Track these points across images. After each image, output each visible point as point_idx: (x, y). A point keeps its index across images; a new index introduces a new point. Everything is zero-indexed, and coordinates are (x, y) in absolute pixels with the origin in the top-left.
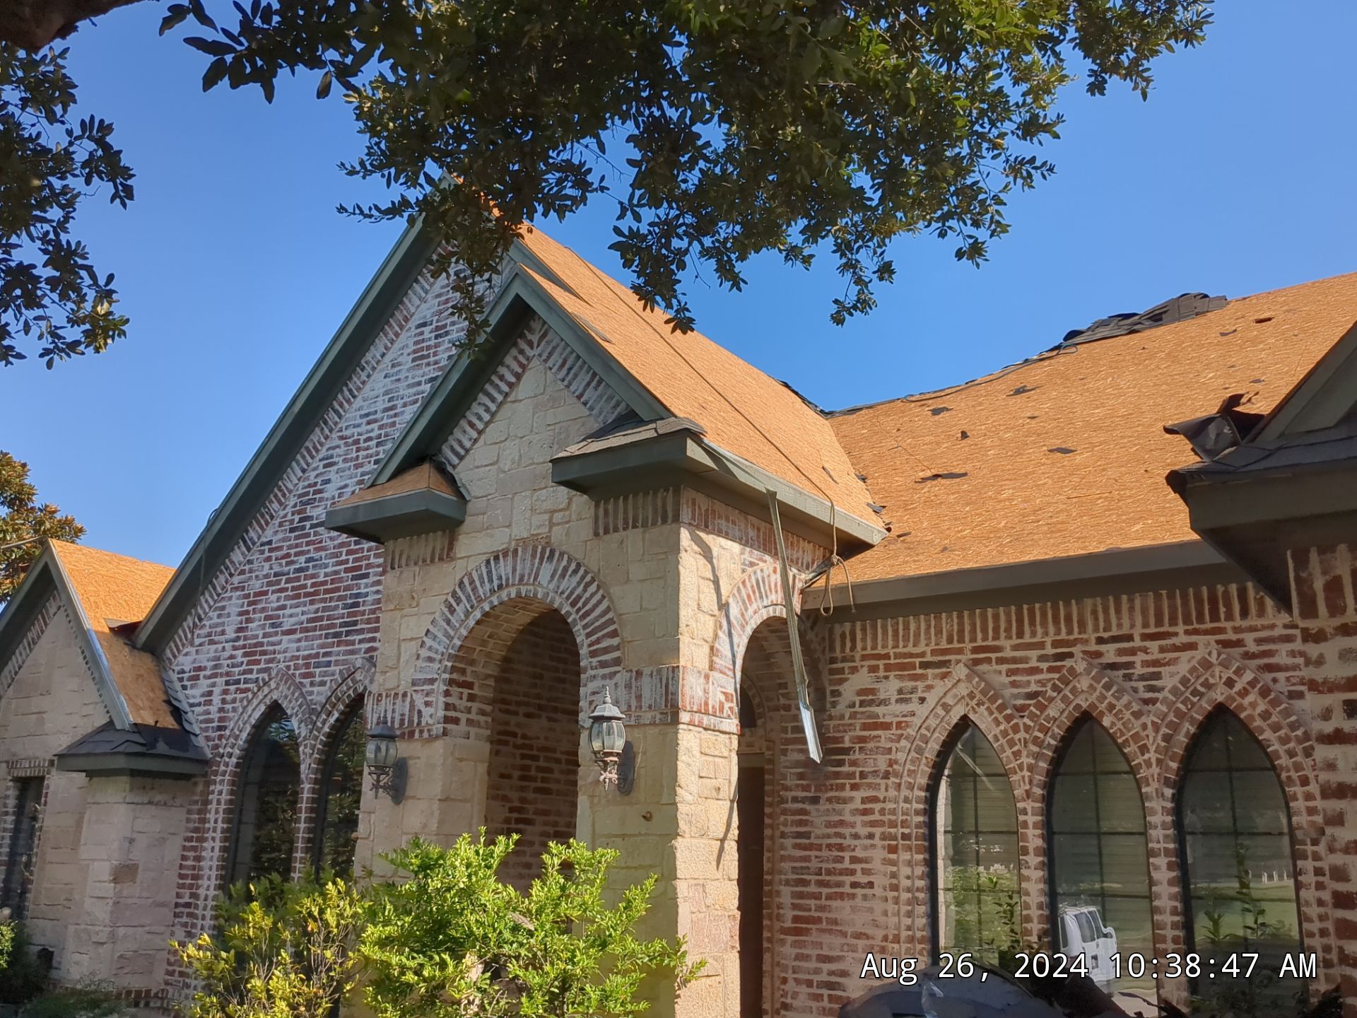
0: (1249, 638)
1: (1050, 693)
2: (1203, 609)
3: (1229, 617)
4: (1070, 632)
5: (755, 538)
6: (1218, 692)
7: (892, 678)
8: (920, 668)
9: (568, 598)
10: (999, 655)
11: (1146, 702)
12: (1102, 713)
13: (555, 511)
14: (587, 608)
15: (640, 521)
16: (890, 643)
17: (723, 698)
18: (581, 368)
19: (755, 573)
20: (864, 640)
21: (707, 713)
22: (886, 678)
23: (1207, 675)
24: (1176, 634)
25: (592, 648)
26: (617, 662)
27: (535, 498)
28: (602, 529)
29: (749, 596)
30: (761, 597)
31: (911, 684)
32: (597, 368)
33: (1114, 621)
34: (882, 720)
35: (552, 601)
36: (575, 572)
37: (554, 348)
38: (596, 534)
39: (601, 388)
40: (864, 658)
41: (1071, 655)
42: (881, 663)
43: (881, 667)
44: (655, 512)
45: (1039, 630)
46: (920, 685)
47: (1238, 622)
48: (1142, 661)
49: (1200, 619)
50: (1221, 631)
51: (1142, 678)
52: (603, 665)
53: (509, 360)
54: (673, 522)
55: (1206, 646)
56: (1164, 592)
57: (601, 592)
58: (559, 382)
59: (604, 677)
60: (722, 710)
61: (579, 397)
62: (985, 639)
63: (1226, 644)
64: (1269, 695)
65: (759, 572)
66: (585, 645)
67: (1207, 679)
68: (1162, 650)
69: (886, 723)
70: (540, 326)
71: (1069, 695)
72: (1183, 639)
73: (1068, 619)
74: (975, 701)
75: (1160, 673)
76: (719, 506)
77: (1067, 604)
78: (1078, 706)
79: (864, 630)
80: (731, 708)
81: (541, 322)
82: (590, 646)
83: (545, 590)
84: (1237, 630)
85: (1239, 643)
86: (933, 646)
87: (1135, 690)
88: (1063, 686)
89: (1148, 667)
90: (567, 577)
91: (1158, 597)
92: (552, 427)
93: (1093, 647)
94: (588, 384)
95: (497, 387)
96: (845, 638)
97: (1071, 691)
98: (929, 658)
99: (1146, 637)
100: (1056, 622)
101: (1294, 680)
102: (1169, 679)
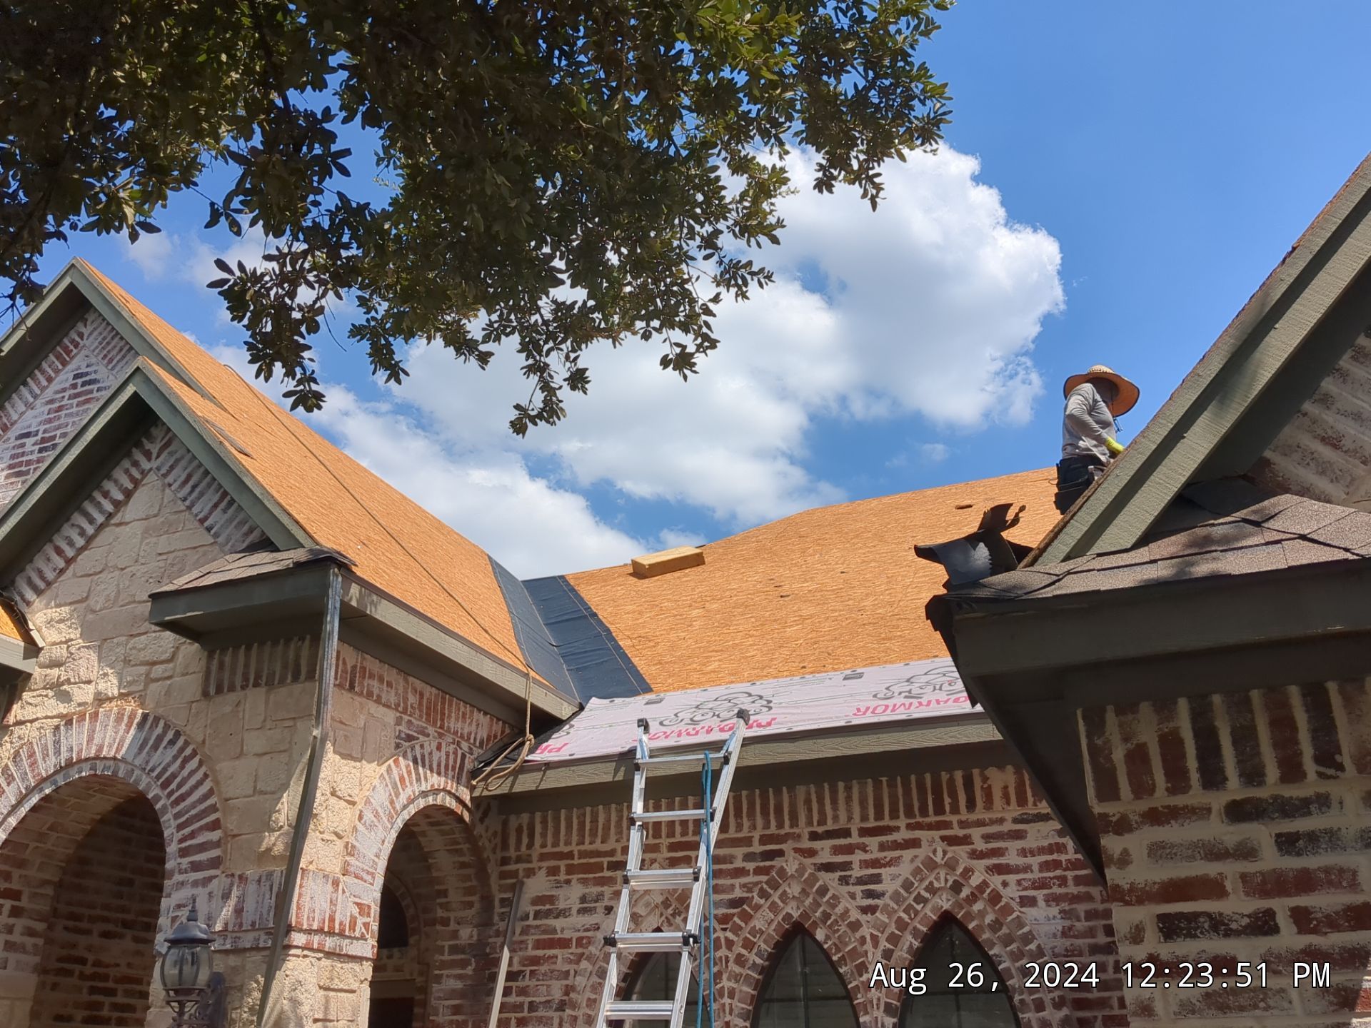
0: (976, 833)
1: (757, 900)
2: (926, 799)
3: (955, 810)
4: (780, 825)
5: (416, 706)
6: (944, 897)
7: (574, 882)
8: (608, 869)
9: (158, 777)
11: (865, 910)
12: (815, 924)
13: (154, 663)
14: (183, 790)
15: (264, 679)
16: (575, 838)
17: (356, 911)
18: (209, 485)
19: (413, 748)
20: (544, 835)
21: (331, 933)
22: (568, 882)
23: (932, 878)
24: (897, 829)
25: (183, 845)
26: (215, 863)
27: (130, 646)
28: (213, 688)
29: (402, 779)
30: (418, 780)
31: (595, 890)
32: (228, 486)
33: (829, 813)
34: (559, 936)
35: (137, 781)
36: (172, 742)
37: (177, 461)
38: (205, 694)
39: (231, 511)
40: (543, 857)
41: (780, 853)
42: (562, 864)
43: (563, 869)
44: (285, 667)
45: (746, 823)
46: (607, 890)
47: (964, 815)
48: (860, 861)
49: (924, 812)
50: (947, 825)
51: (860, 881)
52: (196, 867)
53: (118, 474)
54: (306, 679)
55: (932, 844)
56: (884, 779)
57: (203, 769)
58: (180, 502)
59: (195, 884)
60: (353, 928)
61: (202, 521)
62: (684, 833)
63: (952, 841)
64: (1000, 901)
65: (417, 747)
66: (175, 840)
67: (931, 883)
68: (882, 847)
69: (565, 939)
70: (162, 434)
71: (779, 902)
72: (904, 834)
73: (779, 810)
74: (670, 911)
75: (879, 875)
76: (372, 664)
77: (778, 793)
78: (789, 916)
79: (544, 822)
80: (366, 925)
81: (165, 428)
82: (181, 841)
83: (130, 767)
84: (963, 824)
85: (966, 840)
86: (625, 842)
87: (853, 896)
88: (772, 892)
89: (867, 867)
90: (161, 749)
91: (878, 786)
92: (164, 557)
93: (806, 844)
94: (216, 506)
95: (98, 506)
96: (522, 831)
97: (780, 898)
98: (618, 857)
99: (864, 832)
100: (765, 813)
101: (1025, 884)
102: (890, 882)
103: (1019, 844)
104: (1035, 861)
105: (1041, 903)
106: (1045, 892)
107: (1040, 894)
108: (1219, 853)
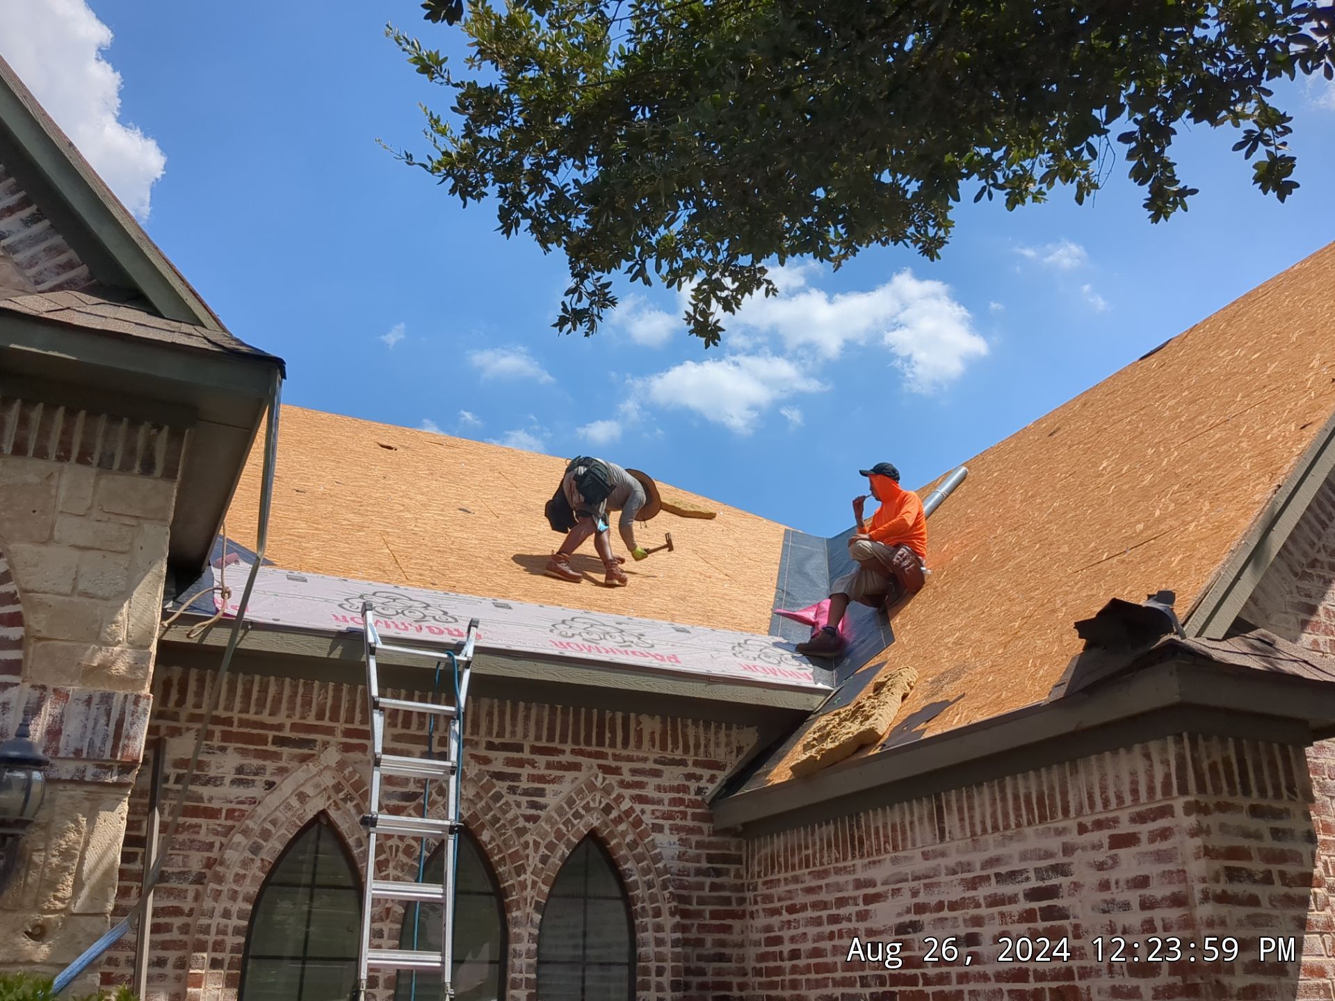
0: (626, 767)
2: (591, 731)
3: (613, 744)
7: (230, 751)
8: (273, 744)
11: (528, 818)
12: (483, 826)
15: (95, 458)
16: (237, 705)
20: (199, 695)
22: (223, 749)
23: (590, 799)
24: (563, 752)
26: (12, 667)
31: (255, 763)
33: (508, 728)
34: (206, 804)
42: (218, 729)
43: (218, 734)
44: (130, 452)
46: (270, 765)
47: (619, 751)
48: (528, 775)
49: (588, 742)
50: (602, 755)
51: (526, 793)
55: (591, 770)
56: (559, 707)
63: (605, 769)
64: (639, 826)
68: (549, 766)
69: (213, 809)
72: (569, 758)
74: (341, 795)
75: (544, 790)
79: (201, 680)
84: (616, 757)
85: (616, 771)
86: (296, 719)
87: (518, 805)
89: (533, 781)
91: (553, 711)
93: (482, 752)
96: (172, 685)
98: (287, 733)
99: (535, 750)
101: (658, 814)
102: (553, 797)
103: (656, 781)
104: (667, 796)
105: (667, 831)
106: (671, 822)
107: (667, 824)
108: (1247, 835)
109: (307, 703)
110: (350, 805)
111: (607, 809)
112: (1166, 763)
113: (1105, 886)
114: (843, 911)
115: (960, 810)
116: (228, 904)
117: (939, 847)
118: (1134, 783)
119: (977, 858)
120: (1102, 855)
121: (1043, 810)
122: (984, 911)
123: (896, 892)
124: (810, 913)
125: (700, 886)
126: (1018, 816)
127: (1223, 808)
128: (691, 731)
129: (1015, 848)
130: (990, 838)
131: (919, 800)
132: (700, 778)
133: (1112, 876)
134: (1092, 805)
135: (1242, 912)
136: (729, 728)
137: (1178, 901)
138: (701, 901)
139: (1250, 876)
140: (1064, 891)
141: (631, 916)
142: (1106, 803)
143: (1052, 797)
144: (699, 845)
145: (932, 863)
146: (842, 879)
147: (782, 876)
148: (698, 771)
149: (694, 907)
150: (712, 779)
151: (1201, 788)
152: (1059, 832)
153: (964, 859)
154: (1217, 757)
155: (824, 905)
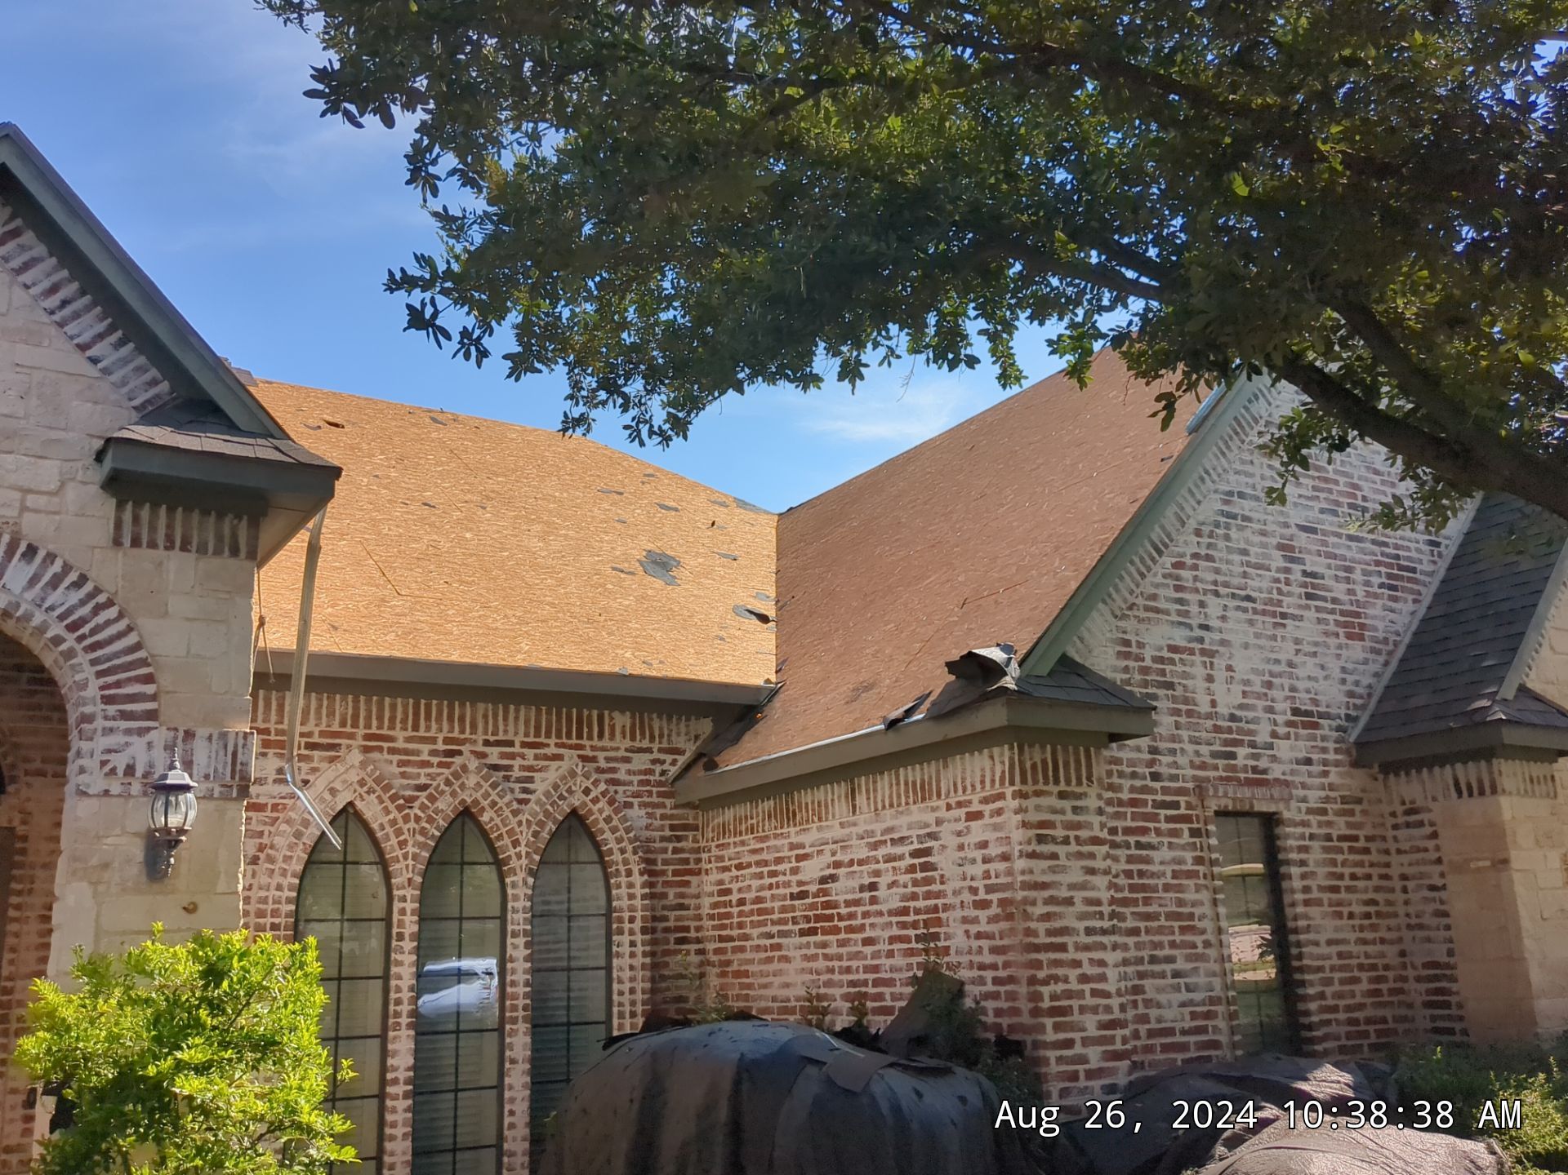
0: (601, 755)
2: (572, 728)
3: (590, 738)
4: (462, 731)
6: (577, 798)
8: (305, 748)
9: (61, 618)
10: (391, 745)
11: (520, 802)
12: (483, 809)
13: (30, 491)
14: (99, 637)
15: (194, 545)
16: (273, 718)
22: (264, 754)
23: (572, 783)
24: (548, 745)
26: (152, 715)
28: (128, 539)
33: (501, 728)
34: (254, 800)
36: (77, 584)
41: (460, 753)
44: (219, 539)
45: (434, 726)
46: (304, 766)
47: (596, 742)
48: (520, 766)
49: (569, 736)
50: (582, 747)
51: (518, 780)
52: (125, 716)
54: (247, 558)
55: (572, 759)
56: (544, 709)
57: (125, 622)
58: (46, 315)
59: (128, 732)
61: (82, 348)
62: (380, 727)
63: (584, 759)
64: (614, 803)
66: (94, 686)
67: (571, 787)
68: (536, 757)
69: (260, 804)
71: (458, 789)
72: (552, 750)
73: (462, 719)
74: (365, 789)
75: (533, 777)
77: (462, 706)
78: (463, 801)
82: (103, 688)
84: (593, 748)
85: (594, 759)
86: (323, 727)
87: (512, 791)
88: (454, 782)
89: (524, 771)
90: (61, 589)
91: (539, 711)
93: (480, 748)
97: (460, 787)
98: (316, 739)
99: (524, 745)
100: (451, 719)
101: (628, 793)
102: (542, 784)
103: (627, 766)
104: (636, 779)
105: (636, 806)
106: (639, 799)
107: (636, 801)
108: (1055, 811)
109: (331, 714)
110: (373, 796)
111: (587, 791)
112: (1003, 763)
113: (961, 847)
114: (780, 868)
115: (868, 791)
116: (280, 880)
117: (852, 819)
118: (983, 776)
119: (878, 827)
120: (961, 826)
121: (924, 792)
122: (882, 866)
123: (820, 852)
124: (754, 870)
125: (665, 851)
126: (907, 797)
127: (1038, 794)
128: (656, 725)
129: (903, 821)
130: (888, 812)
131: (838, 783)
132: (663, 762)
133: (965, 840)
134: (956, 791)
135: (1045, 864)
136: (688, 720)
137: (1005, 857)
138: (666, 862)
139: (1054, 840)
140: (935, 851)
141: (607, 877)
142: (964, 791)
143: (930, 784)
144: (663, 817)
145: (847, 831)
146: (778, 842)
147: (732, 840)
148: (662, 756)
149: (660, 867)
150: (674, 763)
151: (1024, 781)
152: (934, 809)
153: (869, 828)
154: (1038, 759)
155: (766, 863)
